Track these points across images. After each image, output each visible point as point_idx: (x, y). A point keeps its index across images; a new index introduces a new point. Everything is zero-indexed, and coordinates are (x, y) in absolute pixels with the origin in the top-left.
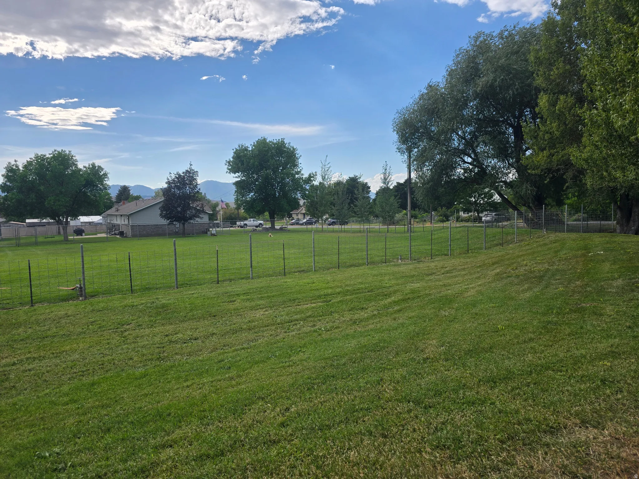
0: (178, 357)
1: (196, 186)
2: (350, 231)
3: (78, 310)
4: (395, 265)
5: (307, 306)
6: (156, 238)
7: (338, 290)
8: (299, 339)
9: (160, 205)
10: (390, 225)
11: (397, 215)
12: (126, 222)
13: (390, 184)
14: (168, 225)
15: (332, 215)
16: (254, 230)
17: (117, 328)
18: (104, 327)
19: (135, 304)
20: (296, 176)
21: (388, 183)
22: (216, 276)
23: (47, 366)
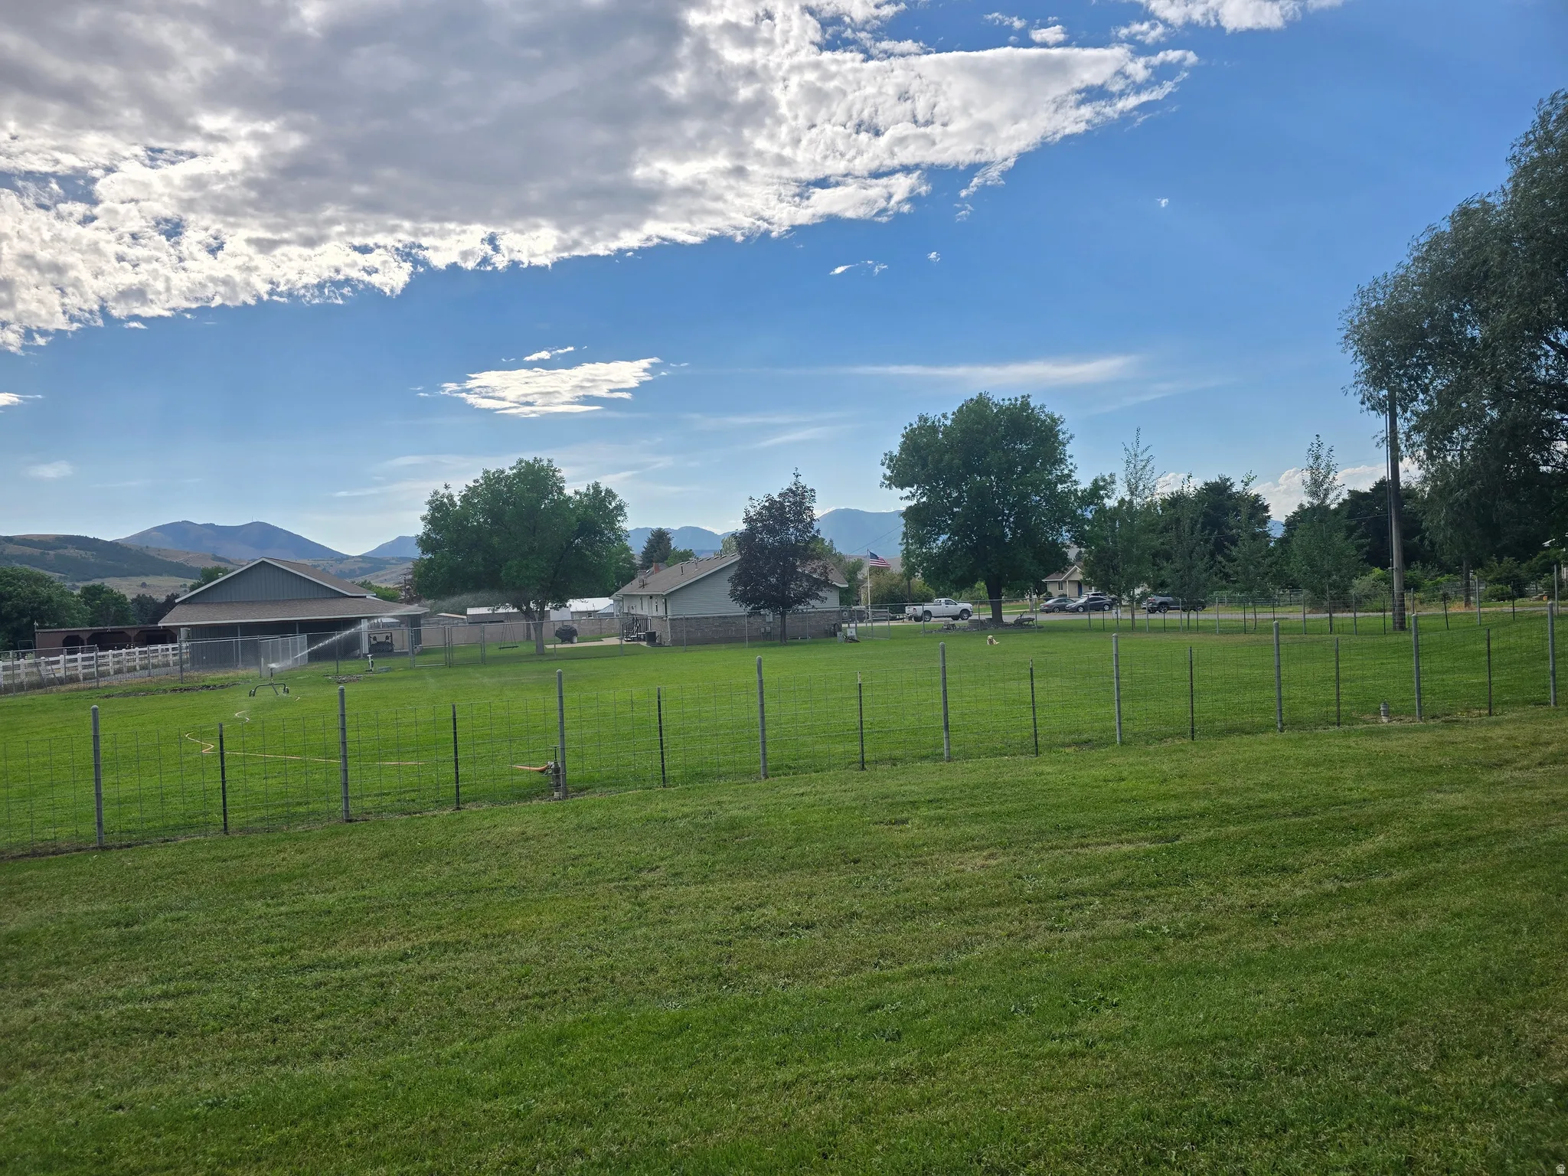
0: (764, 977)
1: (810, 524)
2: (1215, 627)
3: (548, 825)
4: (1370, 733)
5: (1109, 849)
6: (724, 646)
7: (1198, 805)
8: (1096, 956)
9: (732, 573)
10: (1335, 612)
11: (1356, 582)
12: (661, 613)
13: (1332, 496)
14: (749, 616)
15: (1159, 586)
16: (950, 628)
17: (626, 879)
18: (599, 874)
19: (669, 815)
20: (1059, 486)
21: (1326, 495)
22: (858, 749)
23: (469, 970)
